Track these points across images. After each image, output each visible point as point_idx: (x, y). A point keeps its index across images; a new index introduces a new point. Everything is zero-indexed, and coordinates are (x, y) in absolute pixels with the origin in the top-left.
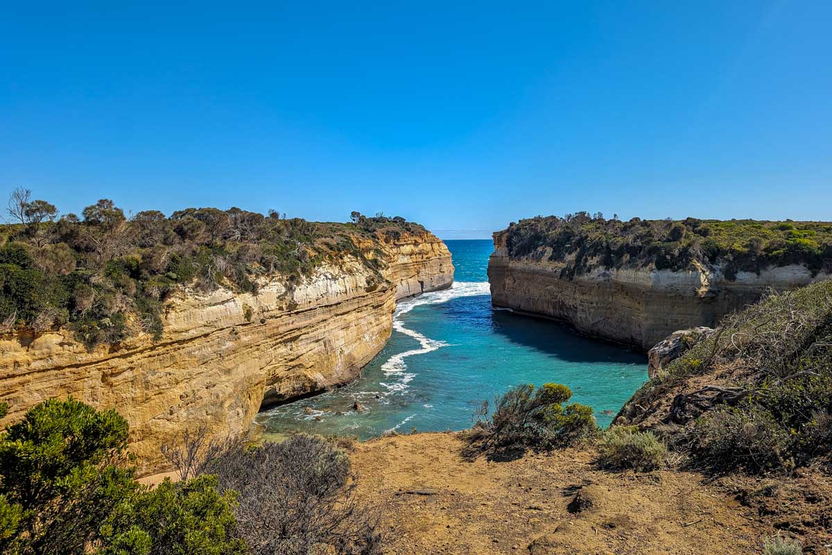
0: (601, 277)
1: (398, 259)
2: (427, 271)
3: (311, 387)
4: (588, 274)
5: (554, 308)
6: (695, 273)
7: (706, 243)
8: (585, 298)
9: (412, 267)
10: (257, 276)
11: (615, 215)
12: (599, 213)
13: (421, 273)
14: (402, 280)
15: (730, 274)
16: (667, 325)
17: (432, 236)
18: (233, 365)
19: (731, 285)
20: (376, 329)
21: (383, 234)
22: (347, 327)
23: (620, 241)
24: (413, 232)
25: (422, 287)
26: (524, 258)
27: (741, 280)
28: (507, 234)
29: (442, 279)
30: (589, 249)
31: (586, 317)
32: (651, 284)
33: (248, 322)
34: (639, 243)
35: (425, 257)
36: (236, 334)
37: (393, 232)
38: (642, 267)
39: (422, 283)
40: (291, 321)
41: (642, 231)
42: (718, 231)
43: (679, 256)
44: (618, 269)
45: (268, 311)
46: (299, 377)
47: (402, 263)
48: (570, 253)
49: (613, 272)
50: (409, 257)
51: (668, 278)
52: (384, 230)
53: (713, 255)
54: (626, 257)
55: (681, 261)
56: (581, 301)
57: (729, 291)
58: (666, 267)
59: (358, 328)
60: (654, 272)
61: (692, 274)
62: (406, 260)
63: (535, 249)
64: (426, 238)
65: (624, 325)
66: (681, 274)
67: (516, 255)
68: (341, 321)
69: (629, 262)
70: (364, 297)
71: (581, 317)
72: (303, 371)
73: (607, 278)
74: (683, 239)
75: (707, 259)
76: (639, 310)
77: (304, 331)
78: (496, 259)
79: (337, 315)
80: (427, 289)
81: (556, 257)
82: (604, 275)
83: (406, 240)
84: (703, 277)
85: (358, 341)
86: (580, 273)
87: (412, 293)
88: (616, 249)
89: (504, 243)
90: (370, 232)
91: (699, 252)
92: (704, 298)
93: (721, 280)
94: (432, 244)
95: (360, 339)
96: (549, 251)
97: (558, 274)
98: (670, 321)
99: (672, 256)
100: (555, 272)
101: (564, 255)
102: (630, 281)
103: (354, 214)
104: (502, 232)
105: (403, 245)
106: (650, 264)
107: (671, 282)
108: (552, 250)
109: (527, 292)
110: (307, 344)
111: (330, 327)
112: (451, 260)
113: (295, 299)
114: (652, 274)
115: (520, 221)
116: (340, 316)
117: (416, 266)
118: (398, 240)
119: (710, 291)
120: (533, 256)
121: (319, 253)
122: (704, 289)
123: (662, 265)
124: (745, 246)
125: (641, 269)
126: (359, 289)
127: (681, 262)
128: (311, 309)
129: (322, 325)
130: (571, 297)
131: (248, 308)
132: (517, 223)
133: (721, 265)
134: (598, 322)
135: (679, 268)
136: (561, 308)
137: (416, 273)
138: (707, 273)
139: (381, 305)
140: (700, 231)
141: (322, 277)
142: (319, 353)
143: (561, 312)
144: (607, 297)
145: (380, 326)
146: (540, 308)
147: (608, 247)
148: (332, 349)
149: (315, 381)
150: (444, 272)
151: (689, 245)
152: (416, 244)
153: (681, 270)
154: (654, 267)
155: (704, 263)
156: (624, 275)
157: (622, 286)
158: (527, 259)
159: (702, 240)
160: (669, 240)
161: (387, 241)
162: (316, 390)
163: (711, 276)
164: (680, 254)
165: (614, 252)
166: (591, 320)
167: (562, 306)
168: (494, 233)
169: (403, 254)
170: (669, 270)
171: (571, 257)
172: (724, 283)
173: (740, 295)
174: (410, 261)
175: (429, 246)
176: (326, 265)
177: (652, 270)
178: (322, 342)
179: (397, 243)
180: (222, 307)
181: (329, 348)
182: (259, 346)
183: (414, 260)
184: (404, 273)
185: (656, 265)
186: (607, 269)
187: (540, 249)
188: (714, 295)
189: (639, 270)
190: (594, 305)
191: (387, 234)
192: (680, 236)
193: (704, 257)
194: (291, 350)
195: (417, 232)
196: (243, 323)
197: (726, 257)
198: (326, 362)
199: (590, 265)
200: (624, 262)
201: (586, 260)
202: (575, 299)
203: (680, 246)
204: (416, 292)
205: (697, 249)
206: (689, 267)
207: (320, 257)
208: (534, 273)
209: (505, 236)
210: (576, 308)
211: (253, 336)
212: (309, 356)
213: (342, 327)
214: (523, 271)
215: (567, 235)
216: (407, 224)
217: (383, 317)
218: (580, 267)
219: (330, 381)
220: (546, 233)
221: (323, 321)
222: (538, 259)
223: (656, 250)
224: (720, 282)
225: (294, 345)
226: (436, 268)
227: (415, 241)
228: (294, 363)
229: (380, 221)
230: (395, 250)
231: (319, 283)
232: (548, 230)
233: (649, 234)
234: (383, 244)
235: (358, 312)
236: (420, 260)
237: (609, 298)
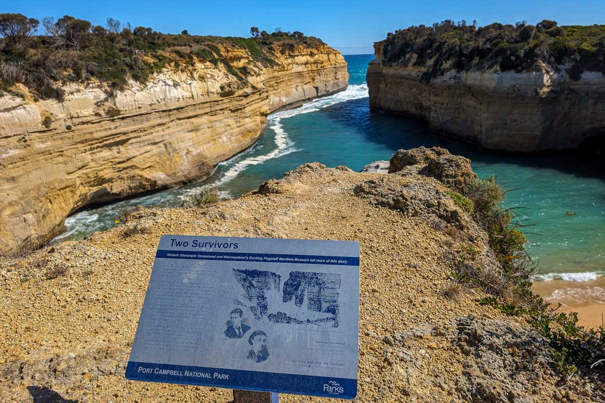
0: (452, 80)
1: (293, 68)
2: (322, 78)
3: (150, 185)
4: (442, 77)
5: (416, 108)
6: (538, 73)
7: (555, 43)
8: (438, 100)
9: (307, 75)
10: (64, 83)
11: (475, 21)
12: (463, 21)
13: (315, 80)
14: (297, 86)
15: (575, 74)
16: (506, 124)
17: (328, 48)
18: (22, 172)
19: (575, 84)
20: (236, 130)
21: (279, 46)
22: (196, 130)
23: (472, 44)
24: (309, 45)
25: (317, 92)
26: (394, 65)
27: (585, 79)
28: (384, 43)
29: (337, 84)
30: (445, 53)
31: (437, 117)
32: (494, 85)
33: (47, 129)
34: (488, 46)
35: (319, 66)
36: (25, 141)
37: (288, 44)
38: (488, 69)
39: (317, 88)
40: (113, 126)
41: (494, 33)
42: (571, 33)
43: (524, 57)
44: (467, 72)
45: (78, 117)
46: (133, 177)
47: (296, 71)
48: (430, 58)
49: (463, 74)
50: (304, 66)
51: (511, 78)
52: (280, 43)
53: (559, 55)
54: (476, 60)
55: (526, 62)
56: (434, 103)
57: (571, 91)
58: (510, 69)
59: (213, 130)
60: (498, 74)
61: (536, 75)
62: (300, 69)
63: (404, 55)
64: (322, 50)
65: (469, 124)
66: (524, 75)
67: (388, 62)
68: (186, 124)
69: (478, 64)
70: (217, 101)
71: (433, 117)
72: (137, 172)
73: (457, 80)
74: (531, 40)
75: (553, 59)
76: (480, 110)
77: (131, 135)
78: (374, 66)
79: (180, 119)
80: (321, 94)
81: (420, 63)
82: (455, 77)
83: (300, 51)
84: (546, 78)
85: (212, 142)
86: (435, 77)
87: (307, 97)
88: (467, 53)
89: (382, 52)
90: (267, 44)
91: (545, 52)
92: (544, 98)
93: (565, 80)
94: (328, 54)
95: (214, 140)
96: (415, 56)
97: (420, 78)
98: (509, 121)
99: (518, 57)
100: (418, 76)
101: (426, 60)
102: (477, 82)
103: (254, 30)
104: (381, 42)
105: (297, 56)
106: (495, 66)
107: (513, 82)
108: (417, 55)
109: (396, 94)
110: (140, 147)
111: (172, 130)
112: (346, 68)
113: (118, 105)
114: (496, 76)
115: (396, 31)
116: (186, 120)
117: (311, 74)
118: (293, 51)
119: (552, 91)
120: (402, 62)
121: (160, 60)
122: (546, 90)
123: (506, 66)
124: (595, 45)
125: (487, 71)
126: (211, 95)
127: (525, 64)
128: (141, 115)
129: (159, 128)
130: (428, 99)
131: (48, 114)
132: (394, 33)
133: (568, 65)
134: (447, 121)
135: (523, 69)
136: (421, 109)
137: (312, 80)
138: (552, 74)
139: (241, 109)
140: (552, 32)
141: (161, 83)
142: (159, 155)
143: (421, 112)
144: (456, 98)
145: (242, 128)
146: (405, 109)
147: (461, 51)
148: (175, 150)
149: (154, 180)
150: (338, 79)
151: (536, 46)
152: (312, 55)
153: (525, 71)
154: (498, 68)
155: (549, 63)
156: (472, 77)
157: (470, 88)
158: (397, 65)
159: (552, 40)
160: (516, 42)
161: (283, 52)
162: (156, 187)
163: (556, 76)
164: (526, 54)
165: (465, 56)
166: (441, 119)
167: (421, 107)
168: (375, 43)
169: (297, 64)
170: (512, 72)
171: (430, 62)
172: (568, 83)
173: (583, 95)
174: (306, 70)
175: (325, 57)
176: (168, 71)
177: (496, 72)
178: (161, 145)
179: (292, 54)
180: (7, 115)
181: (171, 150)
182: (62, 151)
183: (310, 69)
184: (299, 80)
185: (500, 67)
186: (459, 72)
187: (408, 56)
188: (556, 95)
189: (484, 72)
190: (445, 105)
191: (283, 46)
192: (528, 37)
193: (550, 57)
194: (118, 153)
195: (314, 44)
196: (39, 130)
197: (573, 57)
198: (168, 162)
199: (444, 69)
200: (473, 65)
201: (441, 64)
202: (429, 100)
203: (526, 47)
204: (311, 96)
205: (544, 49)
206: (534, 67)
207: (160, 64)
208: (403, 77)
209: (382, 45)
210: (430, 108)
211: (54, 143)
212: (145, 157)
213: (189, 130)
214: (393, 76)
215: (430, 42)
216: (306, 38)
217: (247, 120)
218: (437, 71)
219: (173, 179)
220: (414, 41)
221: (160, 125)
222: (405, 65)
223: (502, 51)
224: (564, 83)
225: (122, 148)
226: (332, 76)
227: (311, 52)
228: (126, 165)
229: (278, 35)
230: (290, 60)
231: (155, 89)
232: (416, 38)
233: (500, 36)
234: (279, 55)
235: (211, 116)
236: (315, 69)
237: (458, 99)
